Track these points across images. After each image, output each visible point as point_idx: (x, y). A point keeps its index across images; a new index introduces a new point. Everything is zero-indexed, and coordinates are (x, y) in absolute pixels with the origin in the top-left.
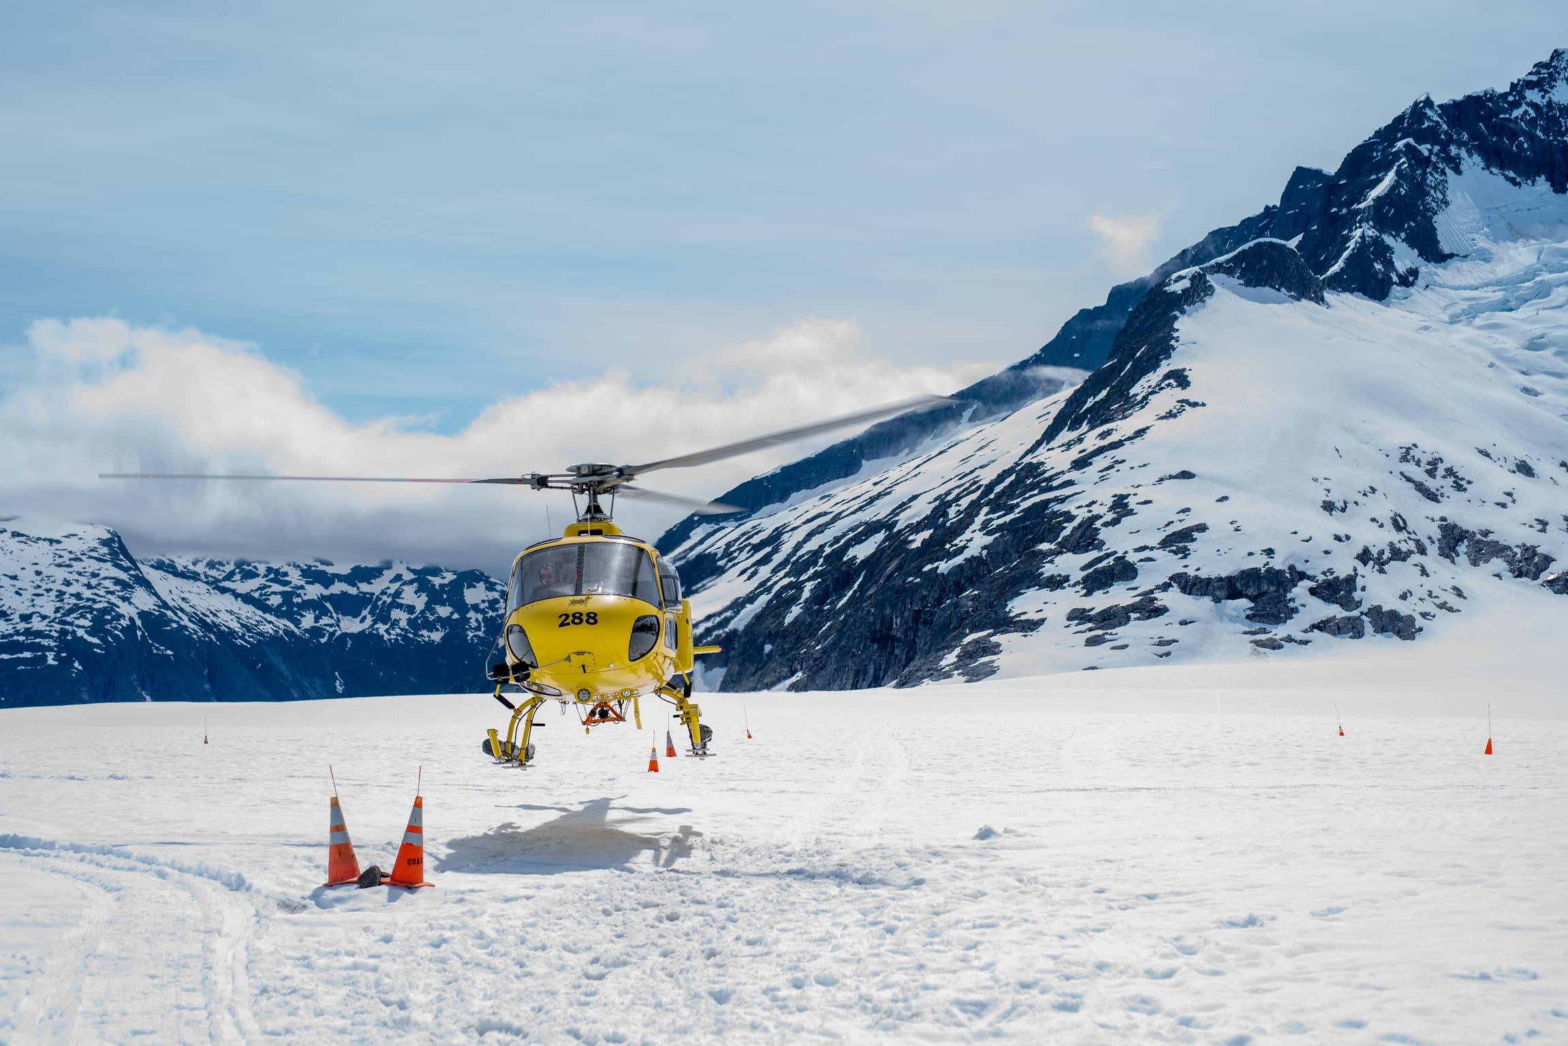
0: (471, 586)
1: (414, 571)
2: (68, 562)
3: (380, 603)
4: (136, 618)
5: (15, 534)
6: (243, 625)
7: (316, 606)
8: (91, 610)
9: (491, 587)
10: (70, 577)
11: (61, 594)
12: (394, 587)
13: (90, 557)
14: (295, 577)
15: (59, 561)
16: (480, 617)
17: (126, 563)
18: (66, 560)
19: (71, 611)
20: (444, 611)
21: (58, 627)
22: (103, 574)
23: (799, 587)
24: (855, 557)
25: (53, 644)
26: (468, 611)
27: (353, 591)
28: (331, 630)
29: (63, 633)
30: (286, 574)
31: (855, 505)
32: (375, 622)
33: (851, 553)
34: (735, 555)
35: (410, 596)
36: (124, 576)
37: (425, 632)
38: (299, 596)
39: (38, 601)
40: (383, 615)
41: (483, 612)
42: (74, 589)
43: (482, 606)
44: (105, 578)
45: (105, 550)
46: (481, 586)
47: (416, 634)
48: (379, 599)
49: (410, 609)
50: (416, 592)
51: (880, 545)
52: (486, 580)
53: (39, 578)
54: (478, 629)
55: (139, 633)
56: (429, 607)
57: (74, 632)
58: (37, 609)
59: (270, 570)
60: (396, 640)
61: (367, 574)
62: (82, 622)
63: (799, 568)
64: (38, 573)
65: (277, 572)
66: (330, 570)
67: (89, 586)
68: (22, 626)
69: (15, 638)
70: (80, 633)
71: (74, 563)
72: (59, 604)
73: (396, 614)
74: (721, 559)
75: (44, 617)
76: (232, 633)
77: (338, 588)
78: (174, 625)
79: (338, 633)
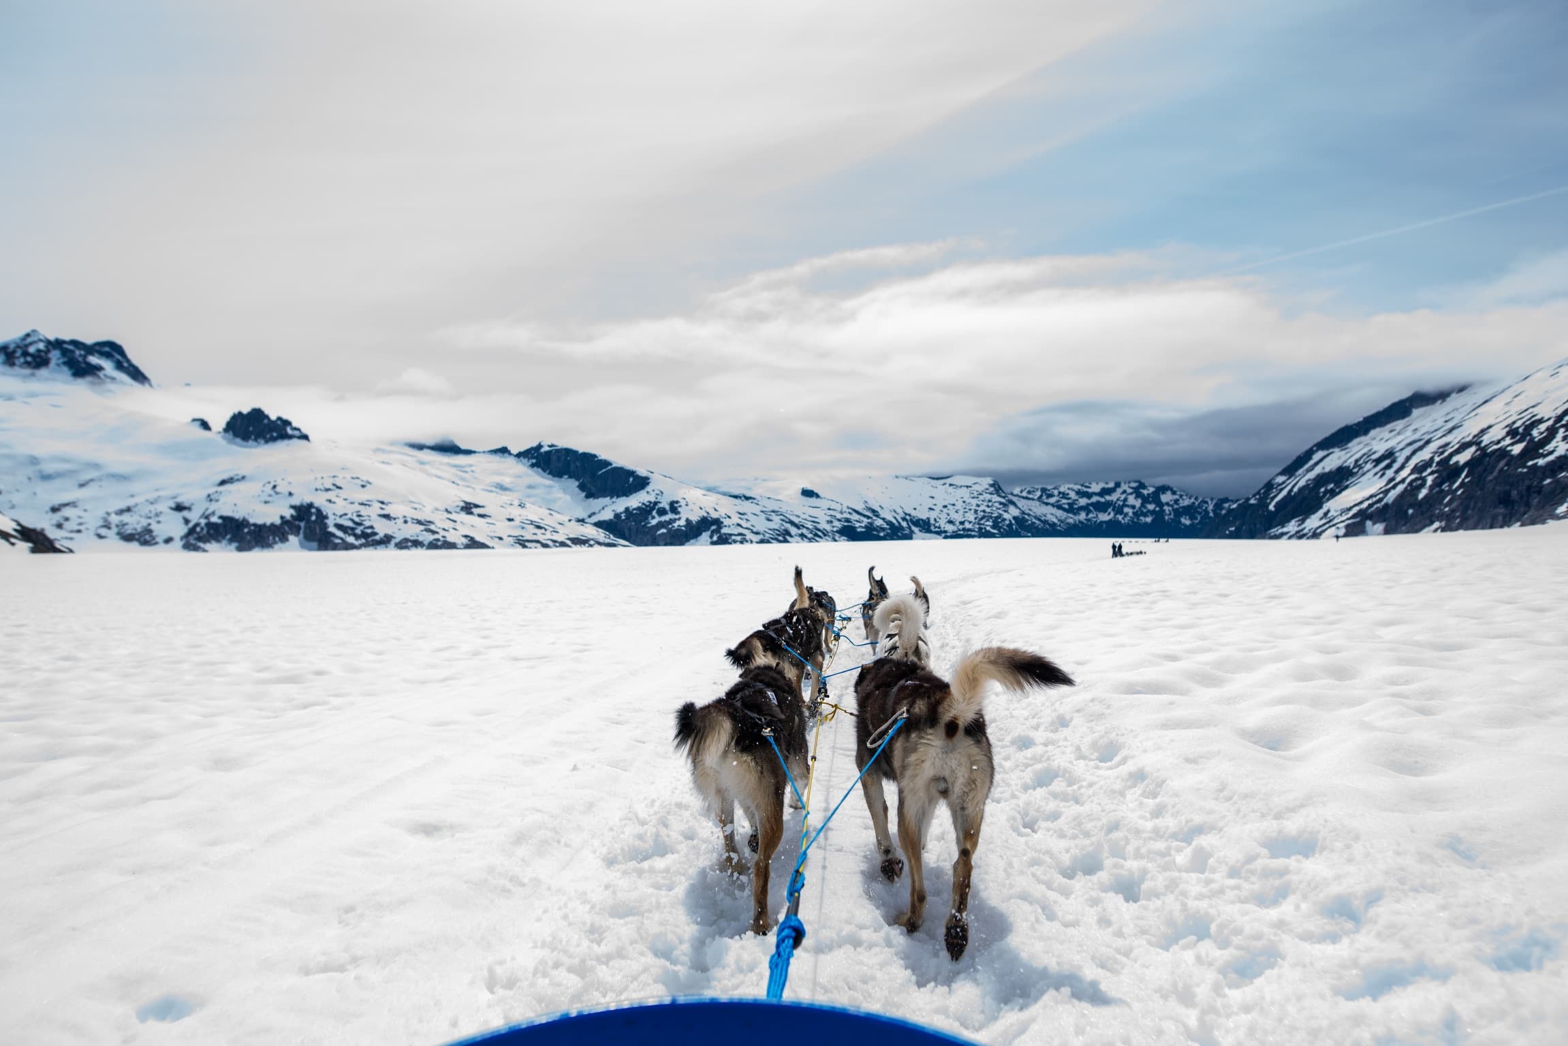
0: (1163, 493)
1: (1132, 488)
2: (976, 496)
3: (1117, 505)
4: (1012, 519)
5: (951, 485)
6: (1059, 520)
7: (1086, 508)
8: (991, 517)
9: (1174, 493)
10: (979, 503)
11: (976, 511)
12: (1123, 497)
13: (986, 493)
14: (1073, 495)
15: (972, 496)
16: (1170, 509)
17: (1003, 495)
18: (975, 494)
19: (982, 519)
20: (1151, 507)
21: (977, 526)
22: (994, 500)
23: (1424, 480)
24: (1457, 462)
25: (976, 534)
26: (1163, 506)
27: (1102, 500)
28: (1095, 520)
29: (980, 529)
30: (1068, 494)
31: (1439, 434)
32: (1116, 514)
33: (1454, 460)
34: (1363, 465)
35: (1132, 500)
36: (1003, 500)
37: (1142, 518)
38: (1076, 504)
39: (966, 515)
40: (1119, 511)
41: (1172, 506)
42: (982, 508)
43: (1171, 503)
44: (995, 502)
45: (992, 489)
46: (1169, 493)
47: (1138, 519)
48: (1116, 503)
49: (1133, 507)
50: (1135, 498)
51: (1473, 454)
52: (1172, 490)
53: (965, 504)
54: (1170, 514)
55: (1014, 527)
56: (1143, 505)
57: (985, 528)
58: (966, 518)
59: (1060, 493)
60: (1128, 523)
61: (1108, 491)
62: (988, 523)
63: (1419, 469)
64: (964, 502)
65: (1063, 493)
66: (1090, 490)
67: (988, 506)
68: (961, 527)
69: (959, 532)
70: (988, 528)
71: (979, 496)
72: (976, 516)
73: (1126, 510)
74: (1354, 468)
75: (970, 522)
76: (1054, 524)
77: (1095, 499)
78: (1030, 522)
79: (1098, 521)
